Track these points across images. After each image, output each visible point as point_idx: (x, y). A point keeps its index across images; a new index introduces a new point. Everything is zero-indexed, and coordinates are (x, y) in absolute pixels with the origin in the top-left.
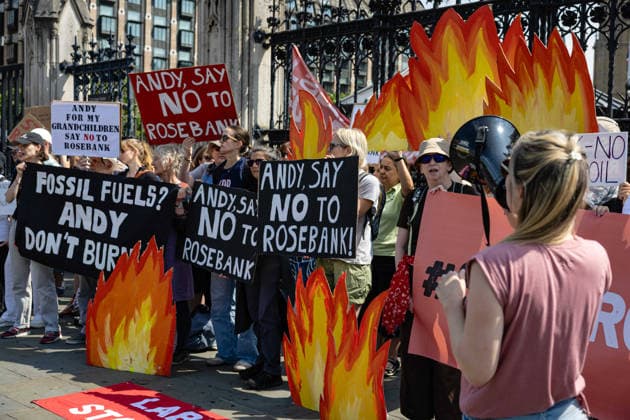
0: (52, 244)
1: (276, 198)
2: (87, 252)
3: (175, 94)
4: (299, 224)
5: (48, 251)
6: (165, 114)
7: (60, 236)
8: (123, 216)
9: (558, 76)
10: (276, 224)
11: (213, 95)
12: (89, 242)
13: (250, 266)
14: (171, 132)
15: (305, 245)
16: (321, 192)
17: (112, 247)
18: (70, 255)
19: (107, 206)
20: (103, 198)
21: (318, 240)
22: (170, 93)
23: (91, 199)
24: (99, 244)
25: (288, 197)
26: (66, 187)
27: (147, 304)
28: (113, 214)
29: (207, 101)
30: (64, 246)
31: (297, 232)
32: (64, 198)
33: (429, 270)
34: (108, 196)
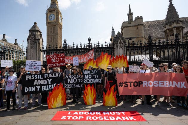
0: (33, 89)
1: (86, 76)
2: (43, 88)
3: (55, 59)
4: (90, 79)
5: (32, 91)
6: (52, 62)
7: (35, 87)
8: (51, 80)
9: (123, 59)
10: (86, 79)
11: (61, 59)
12: (43, 86)
13: (81, 85)
14: (53, 65)
15: (92, 82)
16: (93, 74)
17: (49, 86)
18: (38, 90)
19: (46, 79)
20: (45, 77)
21: (94, 81)
22: (54, 59)
23: (42, 78)
24: (46, 86)
25: (88, 75)
26: (35, 77)
27: (60, 94)
28: (48, 80)
29: (60, 60)
30: (36, 89)
31: (90, 80)
32: (35, 80)
33: (119, 84)
34: (46, 77)
